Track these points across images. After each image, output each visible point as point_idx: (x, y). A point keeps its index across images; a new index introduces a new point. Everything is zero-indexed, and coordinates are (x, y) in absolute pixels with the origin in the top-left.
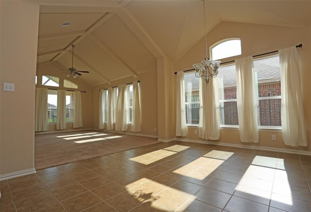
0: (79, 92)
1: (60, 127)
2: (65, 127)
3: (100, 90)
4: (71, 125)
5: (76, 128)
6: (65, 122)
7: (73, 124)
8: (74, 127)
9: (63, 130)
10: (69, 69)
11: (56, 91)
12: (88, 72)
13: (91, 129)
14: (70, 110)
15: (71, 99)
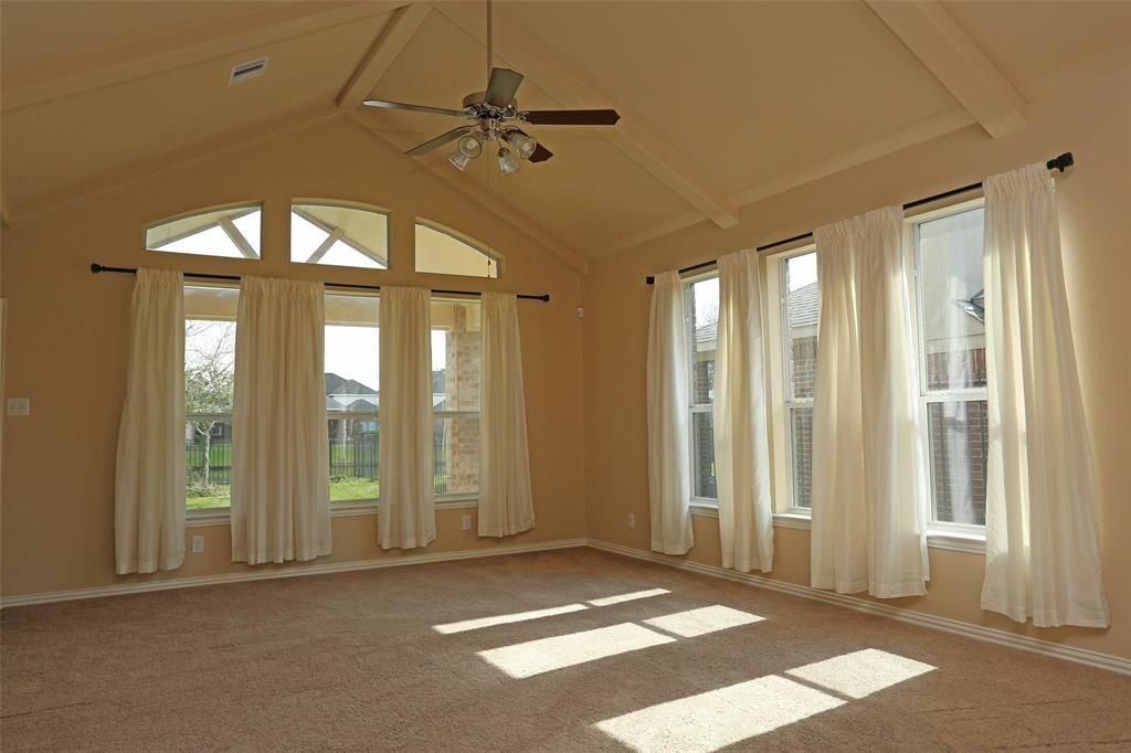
0: (506, 302)
1: (398, 532)
2: (430, 530)
3: (651, 281)
4: (466, 519)
5: (495, 540)
6: (429, 497)
7: (474, 512)
8: (482, 532)
9: (418, 550)
10: (469, 102)
11: (371, 301)
12: (609, 117)
13: (583, 542)
14: (448, 422)
15: (454, 350)
